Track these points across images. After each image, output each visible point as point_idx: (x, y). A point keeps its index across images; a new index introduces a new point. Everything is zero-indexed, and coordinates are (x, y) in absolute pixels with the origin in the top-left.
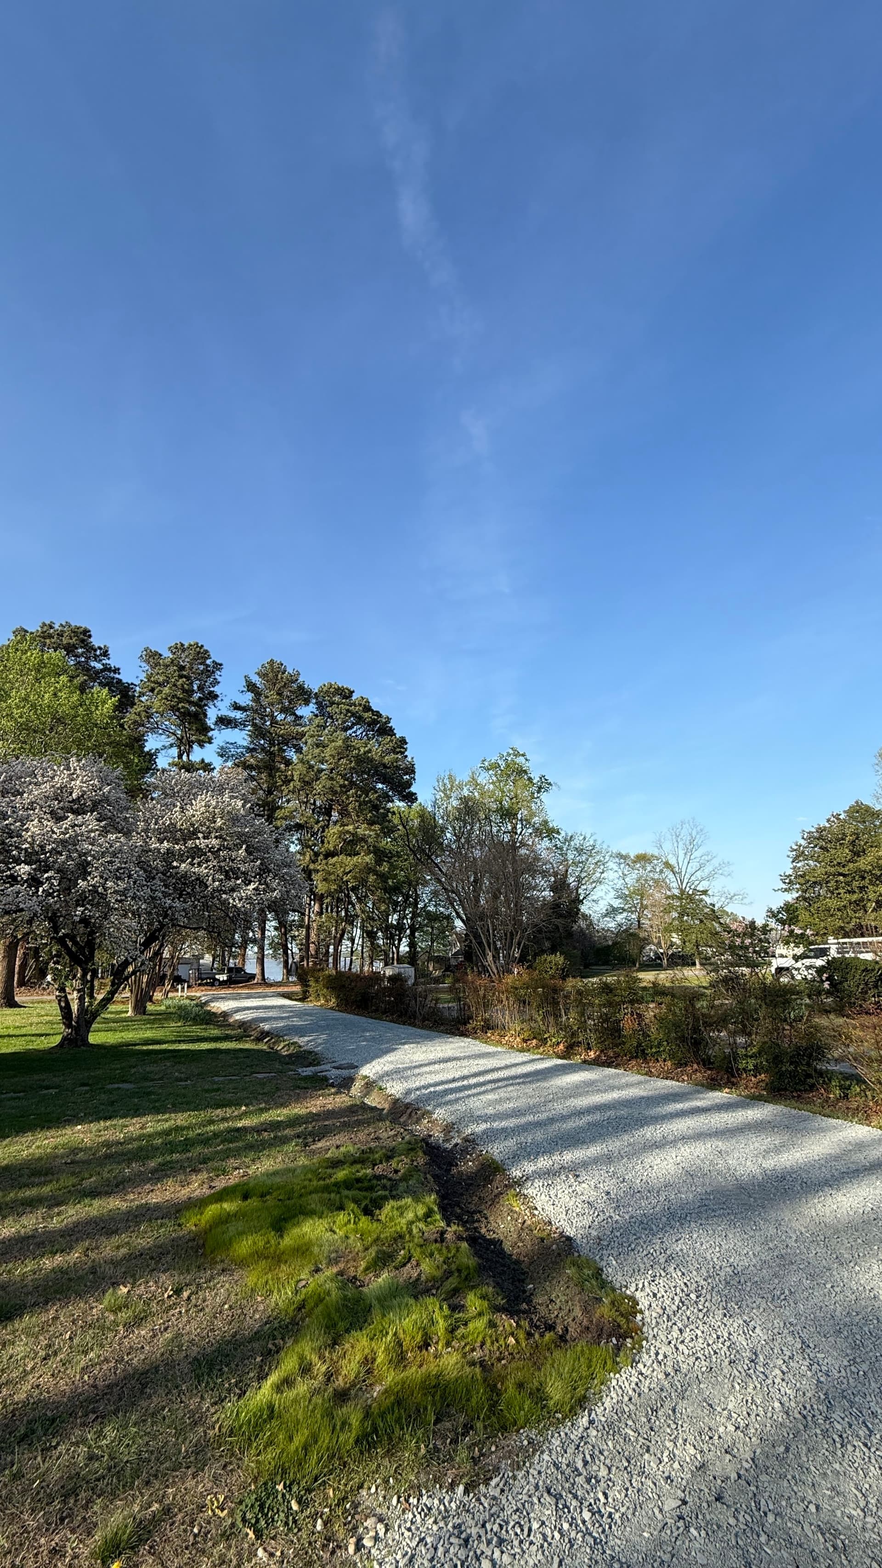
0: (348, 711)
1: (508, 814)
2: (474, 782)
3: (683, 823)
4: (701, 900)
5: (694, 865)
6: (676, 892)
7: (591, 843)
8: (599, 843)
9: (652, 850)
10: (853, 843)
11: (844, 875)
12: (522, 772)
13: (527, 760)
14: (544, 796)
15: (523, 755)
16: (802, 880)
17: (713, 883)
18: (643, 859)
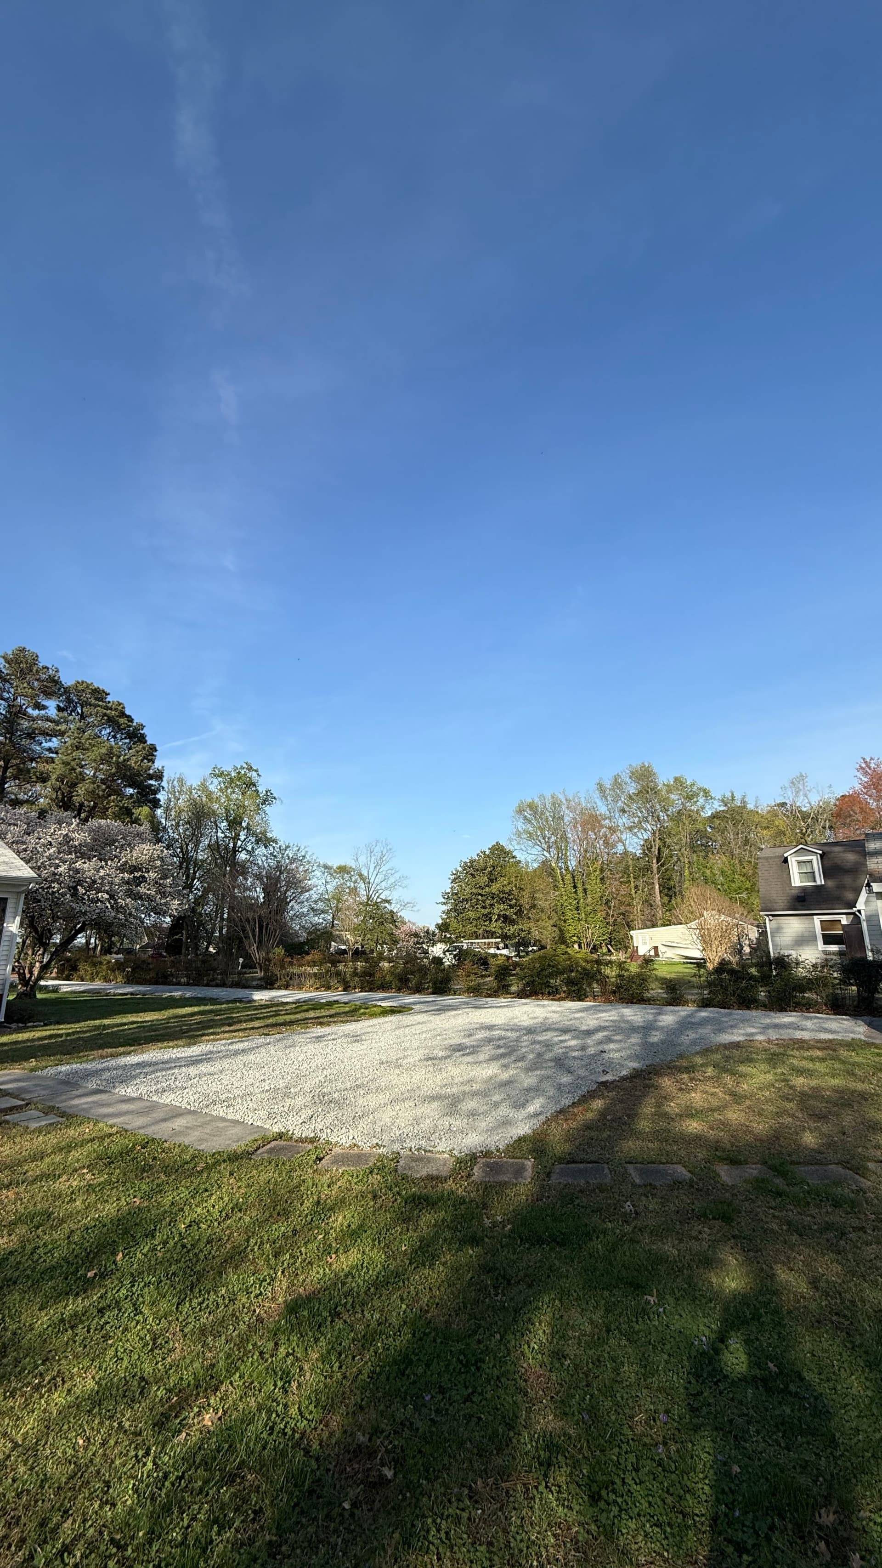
0: (105, 715)
1: (234, 823)
2: (204, 787)
3: (377, 841)
4: (385, 907)
5: (381, 877)
6: (364, 898)
7: (303, 854)
8: (309, 854)
9: (350, 863)
10: (491, 873)
11: (482, 895)
12: (251, 784)
13: (258, 775)
14: (267, 808)
15: (256, 771)
16: (455, 897)
17: (394, 893)
18: (343, 870)
